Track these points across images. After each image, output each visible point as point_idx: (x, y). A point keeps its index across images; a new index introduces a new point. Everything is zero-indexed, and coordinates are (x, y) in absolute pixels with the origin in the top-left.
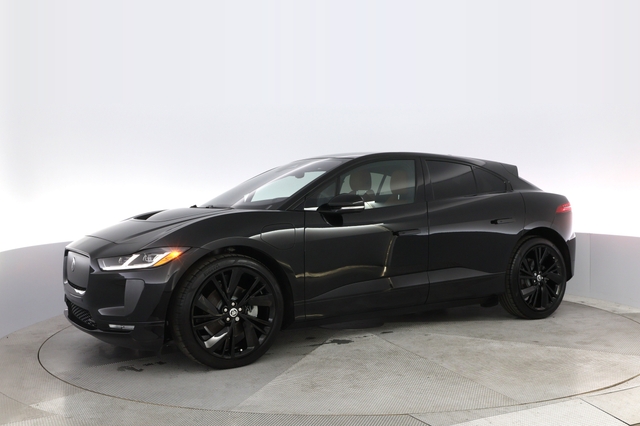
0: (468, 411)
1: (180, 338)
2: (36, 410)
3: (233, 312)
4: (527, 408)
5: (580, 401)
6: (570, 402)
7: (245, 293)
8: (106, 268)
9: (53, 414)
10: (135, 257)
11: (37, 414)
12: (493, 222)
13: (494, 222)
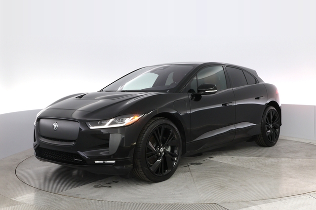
0: (248, 201)
1: (140, 166)
2: (14, 201)
3: (162, 149)
4: (281, 200)
5: (309, 196)
6: (304, 197)
7: (166, 139)
8: (92, 128)
9: (23, 203)
10: (112, 120)
11: (15, 203)
12: (256, 99)
13: (258, 98)
